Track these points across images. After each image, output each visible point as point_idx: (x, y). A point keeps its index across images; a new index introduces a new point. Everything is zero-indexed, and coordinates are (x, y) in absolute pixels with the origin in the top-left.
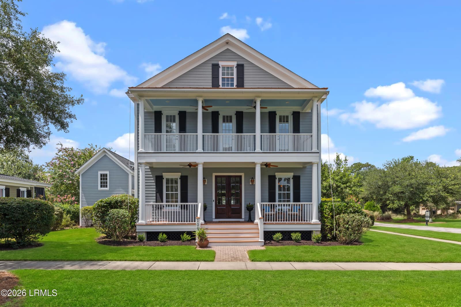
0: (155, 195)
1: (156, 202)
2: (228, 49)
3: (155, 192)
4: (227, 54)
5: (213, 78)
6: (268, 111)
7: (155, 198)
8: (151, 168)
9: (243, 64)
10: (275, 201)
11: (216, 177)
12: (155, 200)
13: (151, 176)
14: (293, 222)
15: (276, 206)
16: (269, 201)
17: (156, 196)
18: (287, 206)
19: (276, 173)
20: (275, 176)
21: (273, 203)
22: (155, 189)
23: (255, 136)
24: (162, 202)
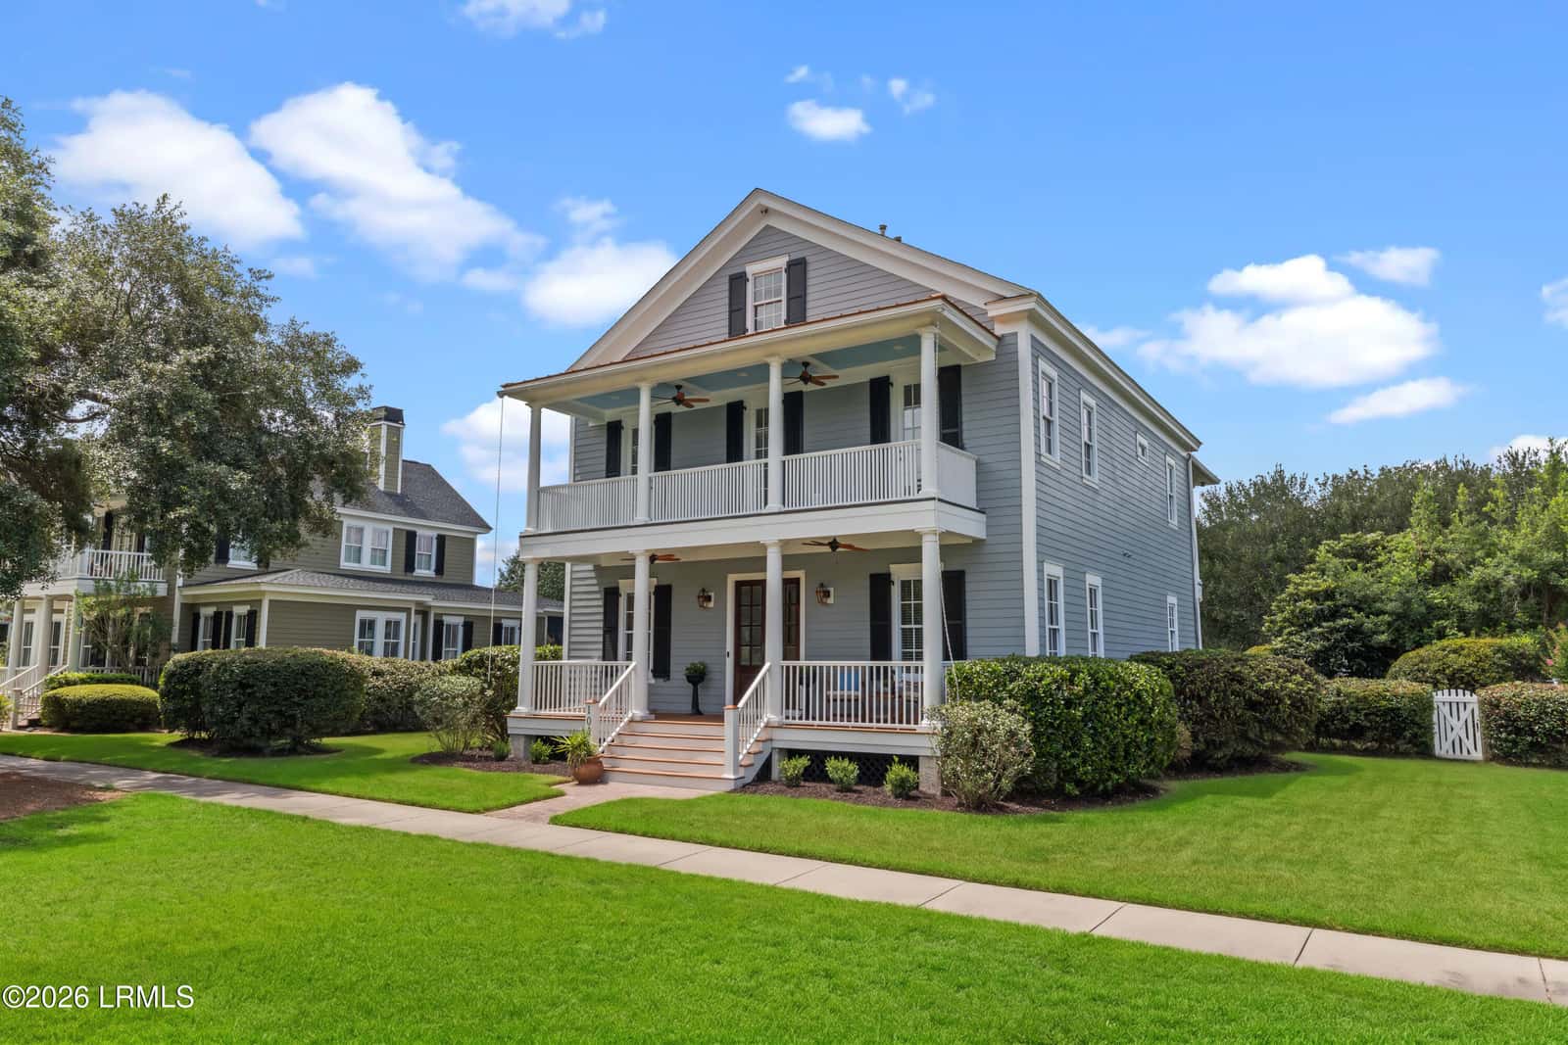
0: (601, 639)
1: (604, 659)
2: (768, 228)
3: (601, 632)
4: (767, 240)
5: (731, 312)
6: (866, 379)
7: (601, 646)
8: (598, 569)
9: (804, 259)
10: (889, 658)
11: (739, 585)
12: (600, 653)
13: (596, 588)
14: (867, 724)
15: (893, 672)
16: (874, 658)
17: (604, 642)
18: (917, 672)
19: (892, 566)
20: (889, 575)
21: (882, 664)
22: (601, 624)
23: (766, 465)
24: (616, 659)
